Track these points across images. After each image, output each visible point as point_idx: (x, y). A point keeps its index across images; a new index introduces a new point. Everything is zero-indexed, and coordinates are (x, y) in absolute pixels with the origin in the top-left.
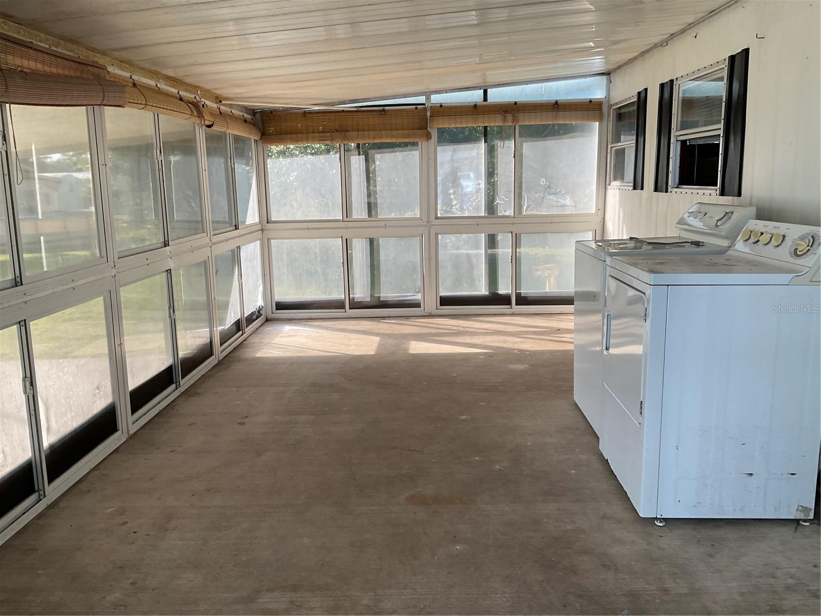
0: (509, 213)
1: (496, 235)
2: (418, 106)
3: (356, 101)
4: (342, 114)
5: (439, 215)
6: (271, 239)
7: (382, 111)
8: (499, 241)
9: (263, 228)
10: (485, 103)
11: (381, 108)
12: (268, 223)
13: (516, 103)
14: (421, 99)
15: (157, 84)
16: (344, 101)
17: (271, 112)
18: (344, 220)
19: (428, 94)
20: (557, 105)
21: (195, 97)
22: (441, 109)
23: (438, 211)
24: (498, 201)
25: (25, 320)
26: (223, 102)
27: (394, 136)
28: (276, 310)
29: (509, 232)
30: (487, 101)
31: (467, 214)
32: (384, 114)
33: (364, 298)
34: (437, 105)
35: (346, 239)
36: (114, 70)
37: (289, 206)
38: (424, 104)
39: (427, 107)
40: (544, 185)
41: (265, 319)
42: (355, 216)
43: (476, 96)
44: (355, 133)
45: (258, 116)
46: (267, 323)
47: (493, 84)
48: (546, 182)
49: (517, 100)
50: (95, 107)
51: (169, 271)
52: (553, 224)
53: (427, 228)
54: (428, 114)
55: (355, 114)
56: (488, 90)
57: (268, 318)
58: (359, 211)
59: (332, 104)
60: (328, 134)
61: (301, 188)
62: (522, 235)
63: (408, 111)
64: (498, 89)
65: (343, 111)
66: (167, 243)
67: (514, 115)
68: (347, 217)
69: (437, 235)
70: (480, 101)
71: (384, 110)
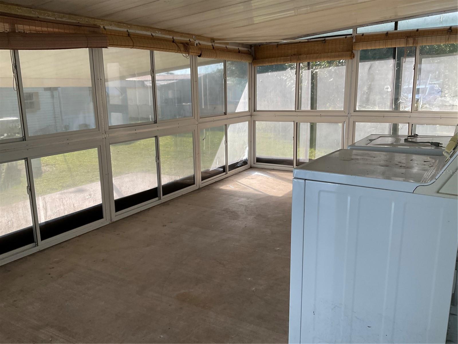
0: (409, 109)
1: (397, 125)
2: (347, 36)
3: (309, 35)
4: (300, 44)
5: (357, 109)
6: (256, 121)
7: (324, 40)
8: (399, 129)
9: (252, 114)
10: (396, 31)
11: (323, 39)
12: (254, 111)
13: (418, 30)
14: (350, 31)
15: (152, 34)
16: (301, 36)
17: (260, 46)
18: (296, 111)
19: (355, 28)
20: (451, 30)
21: (190, 40)
22: (363, 37)
23: (357, 106)
24: (400, 101)
25: (27, 158)
26: (215, 42)
27: (329, 56)
28: (257, 162)
29: (407, 123)
30: (397, 30)
31: (377, 108)
32: (324, 43)
33: (304, 160)
34: (360, 34)
35: (297, 123)
36: (112, 28)
37: (267, 102)
38: (351, 35)
39: (353, 36)
40: (438, 90)
41: (249, 167)
42: (303, 108)
43: (389, 27)
44: (305, 56)
45: (253, 48)
46: (251, 169)
47: (403, 17)
48: (439, 87)
49: (418, 28)
50: (93, 48)
51: (156, 137)
52: (442, 118)
53: (348, 117)
54: (354, 41)
55: (307, 43)
56: (399, 22)
57: (252, 166)
58: (306, 106)
59: (294, 38)
60: (289, 57)
61: (273, 91)
62: (417, 125)
63: (340, 39)
64: (406, 20)
65: (300, 42)
66: (156, 122)
67: (414, 40)
68: (298, 109)
69: (354, 123)
70: (392, 30)
71: (325, 39)
